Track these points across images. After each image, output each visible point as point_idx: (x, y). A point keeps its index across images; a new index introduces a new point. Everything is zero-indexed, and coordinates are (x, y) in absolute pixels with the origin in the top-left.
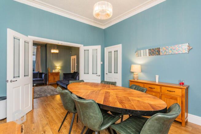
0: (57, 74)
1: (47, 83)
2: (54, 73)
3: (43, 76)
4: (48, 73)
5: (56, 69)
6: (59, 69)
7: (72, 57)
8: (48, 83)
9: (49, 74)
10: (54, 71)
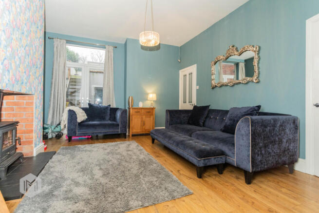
0: (150, 111)
1: (127, 134)
2: (142, 109)
3: (118, 114)
4: (129, 108)
5: (147, 100)
6: (154, 101)
7: (180, 71)
8: (129, 133)
9: (131, 110)
10: (141, 105)
